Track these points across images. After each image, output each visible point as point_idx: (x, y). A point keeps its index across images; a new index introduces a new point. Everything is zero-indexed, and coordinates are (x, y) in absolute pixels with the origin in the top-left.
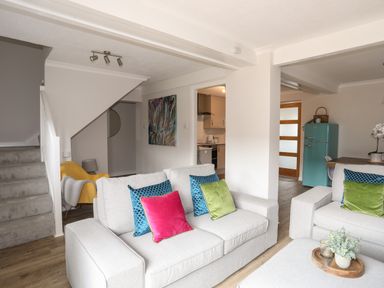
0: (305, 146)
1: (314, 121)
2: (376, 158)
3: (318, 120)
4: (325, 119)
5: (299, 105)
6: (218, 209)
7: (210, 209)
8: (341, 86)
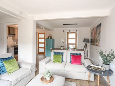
0: (46, 45)
1: (48, 38)
2: (62, 48)
3: (49, 38)
4: (51, 38)
5: (45, 33)
6: (11, 70)
7: (7, 70)
8: (55, 29)
